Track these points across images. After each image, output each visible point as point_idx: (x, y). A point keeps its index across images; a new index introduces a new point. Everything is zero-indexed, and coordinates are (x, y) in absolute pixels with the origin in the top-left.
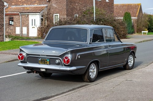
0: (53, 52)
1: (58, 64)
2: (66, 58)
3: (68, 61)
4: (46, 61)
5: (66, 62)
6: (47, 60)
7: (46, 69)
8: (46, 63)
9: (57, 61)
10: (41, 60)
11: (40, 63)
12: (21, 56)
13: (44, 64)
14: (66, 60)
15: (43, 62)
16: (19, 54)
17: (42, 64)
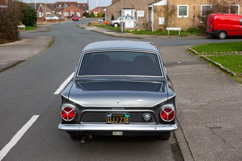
0: (138, 100)
1: (150, 121)
2: (168, 110)
4: (122, 117)
5: (168, 117)
7: (124, 132)
8: (123, 120)
9: (148, 116)
10: (112, 117)
11: (109, 121)
12: (68, 113)
13: (119, 122)
14: (168, 114)
15: (116, 120)
16: (64, 109)
17: (115, 122)
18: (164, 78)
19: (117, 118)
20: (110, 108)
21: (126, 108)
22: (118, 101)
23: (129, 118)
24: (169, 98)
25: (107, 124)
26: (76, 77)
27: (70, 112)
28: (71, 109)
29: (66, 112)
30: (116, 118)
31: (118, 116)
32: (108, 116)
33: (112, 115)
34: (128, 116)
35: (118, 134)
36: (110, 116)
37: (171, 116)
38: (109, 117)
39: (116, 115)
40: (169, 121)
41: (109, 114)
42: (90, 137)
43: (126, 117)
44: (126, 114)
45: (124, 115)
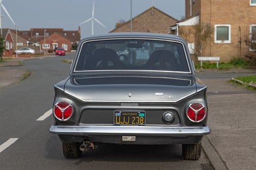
1: (172, 122)
2: (196, 106)
4: (136, 116)
5: (196, 117)
6: (138, 116)
7: (138, 136)
8: (136, 121)
9: (169, 115)
10: (122, 116)
11: (118, 122)
12: (62, 110)
13: (130, 124)
14: (196, 111)
15: (127, 120)
16: (58, 105)
17: (125, 123)
18: (192, 74)
19: (129, 117)
20: (119, 104)
21: (140, 104)
22: (130, 94)
23: (144, 117)
24: (198, 91)
25: (115, 125)
26: (73, 73)
27: (66, 108)
28: (68, 105)
29: (60, 108)
30: (127, 117)
31: (129, 115)
32: (117, 114)
33: (122, 113)
34: (143, 115)
35: (129, 139)
36: (119, 114)
37: (201, 114)
38: (118, 117)
39: (127, 113)
40: (198, 121)
41: (118, 112)
42: (92, 145)
43: (140, 117)
44: (141, 113)
45: (138, 114)
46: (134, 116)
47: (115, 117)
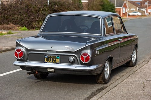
1: (73, 62)
3: (87, 59)
4: (55, 58)
5: (85, 60)
6: (56, 58)
7: (55, 69)
8: (55, 61)
9: (72, 59)
11: (46, 61)
12: (18, 53)
13: (52, 62)
14: (85, 57)
15: (50, 60)
16: (16, 50)
17: (50, 62)
18: (101, 35)
20: (46, 51)
21: (57, 52)
22: (52, 46)
24: (86, 46)
25: (45, 62)
26: (40, 33)
27: (20, 52)
28: (21, 50)
29: (17, 52)
31: (51, 58)
33: (48, 56)
34: (59, 58)
35: (51, 70)
36: (47, 57)
38: (46, 58)
39: (51, 56)
40: (86, 63)
41: (46, 56)
42: (37, 72)
43: (57, 59)
44: (57, 56)
45: (56, 57)
46: (54, 58)
47: (45, 58)
